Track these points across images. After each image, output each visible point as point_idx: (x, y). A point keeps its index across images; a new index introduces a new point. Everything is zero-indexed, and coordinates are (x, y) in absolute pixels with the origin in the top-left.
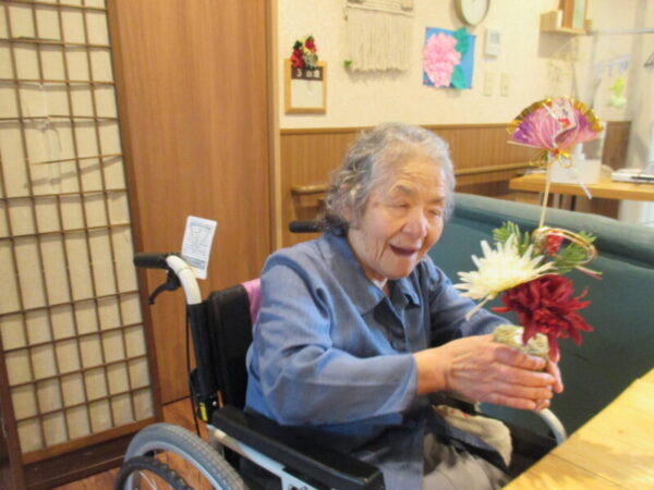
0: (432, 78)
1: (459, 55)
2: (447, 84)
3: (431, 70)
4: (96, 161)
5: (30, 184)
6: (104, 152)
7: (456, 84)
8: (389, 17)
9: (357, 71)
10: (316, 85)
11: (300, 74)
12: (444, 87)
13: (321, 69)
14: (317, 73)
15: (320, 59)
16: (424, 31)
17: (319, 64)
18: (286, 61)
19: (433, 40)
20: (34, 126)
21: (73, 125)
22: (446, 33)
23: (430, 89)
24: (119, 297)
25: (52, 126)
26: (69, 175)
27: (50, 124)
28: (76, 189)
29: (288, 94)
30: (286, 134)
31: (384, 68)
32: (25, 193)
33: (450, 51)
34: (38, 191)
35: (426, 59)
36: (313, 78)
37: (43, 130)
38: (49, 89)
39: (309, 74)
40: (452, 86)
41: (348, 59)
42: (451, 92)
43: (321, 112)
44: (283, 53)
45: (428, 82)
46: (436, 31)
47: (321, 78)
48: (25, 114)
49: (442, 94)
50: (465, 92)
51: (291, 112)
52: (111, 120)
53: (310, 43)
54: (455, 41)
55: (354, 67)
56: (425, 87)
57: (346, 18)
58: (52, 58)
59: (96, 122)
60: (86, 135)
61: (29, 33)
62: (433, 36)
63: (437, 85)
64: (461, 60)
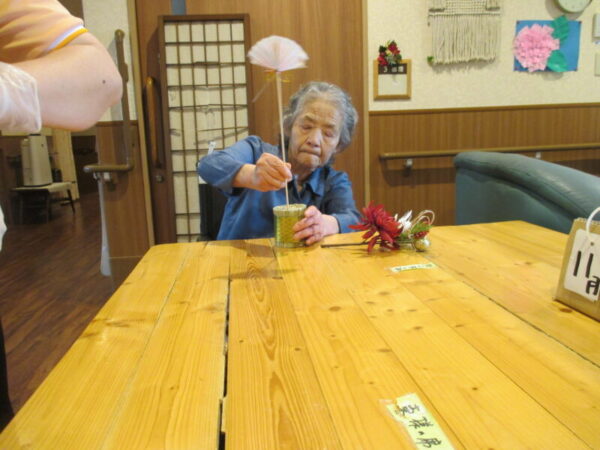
0: (524, 65)
1: (557, 41)
2: (543, 68)
3: (524, 57)
4: (233, 131)
5: (197, 143)
6: (238, 125)
7: (556, 67)
8: (471, 18)
9: (440, 64)
10: (401, 78)
11: (386, 69)
12: (539, 71)
13: (405, 65)
14: (401, 69)
15: (403, 58)
16: (515, 24)
17: (403, 62)
18: (374, 62)
19: (525, 31)
20: (201, 110)
21: (222, 110)
22: (541, 23)
23: (523, 75)
25: (211, 110)
26: (217, 139)
27: (208, 109)
29: (376, 86)
30: (373, 114)
31: (467, 60)
32: (194, 147)
33: (544, 38)
34: (201, 147)
35: (516, 48)
36: (398, 73)
37: (206, 113)
38: (211, 90)
39: (394, 70)
40: (548, 69)
41: (430, 55)
42: (550, 75)
43: (406, 98)
44: (372, 56)
45: (518, 67)
46: (530, 23)
47: (405, 72)
48: (197, 104)
49: (539, 78)
50: (569, 76)
51: (378, 98)
52: (243, 106)
53: (393, 47)
54: (551, 29)
55: (435, 61)
56: (517, 72)
57: (429, 24)
58: (213, 72)
59: (235, 107)
60: (229, 115)
61: (202, 59)
62: (526, 28)
63: (531, 70)
64: (561, 45)
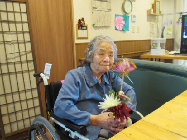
0: (117, 28)
1: (125, 22)
2: (122, 30)
3: (117, 26)
4: (25, 53)
5: (7, 59)
6: (27, 50)
7: (124, 29)
8: (104, 12)
9: (96, 27)
10: (85, 31)
11: (80, 28)
12: (121, 30)
13: (86, 26)
14: (85, 28)
15: (86, 24)
16: (114, 15)
17: (86, 25)
18: (76, 24)
20: (8, 44)
21: (18, 43)
22: (121, 16)
23: (117, 31)
24: (32, 90)
25: (13, 44)
26: (17, 57)
27: (12, 43)
28: (19, 60)
29: (77, 33)
30: (77, 44)
31: (104, 26)
32: (6, 62)
33: (122, 21)
34: (9, 61)
35: (115, 23)
36: (84, 29)
37: (10, 45)
38: (11, 34)
39: (83, 28)
40: (123, 30)
41: (94, 24)
42: (123, 32)
43: (87, 38)
44: (76, 22)
45: (116, 29)
46: (118, 15)
47: (86, 29)
48: (5, 41)
49: (120, 33)
50: (127, 32)
51: (78, 38)
52: (29, 42)
53: (83, 20)
54: (123, 18)
55: (95, 26)
56: (115, 31)
57: (93, 13)
58: (12, 26)
59: (25, 42)
60: (22, 46)
61: (6, 19)
62: (117, 17)
63: (119, 30)
64: (125, 23)
